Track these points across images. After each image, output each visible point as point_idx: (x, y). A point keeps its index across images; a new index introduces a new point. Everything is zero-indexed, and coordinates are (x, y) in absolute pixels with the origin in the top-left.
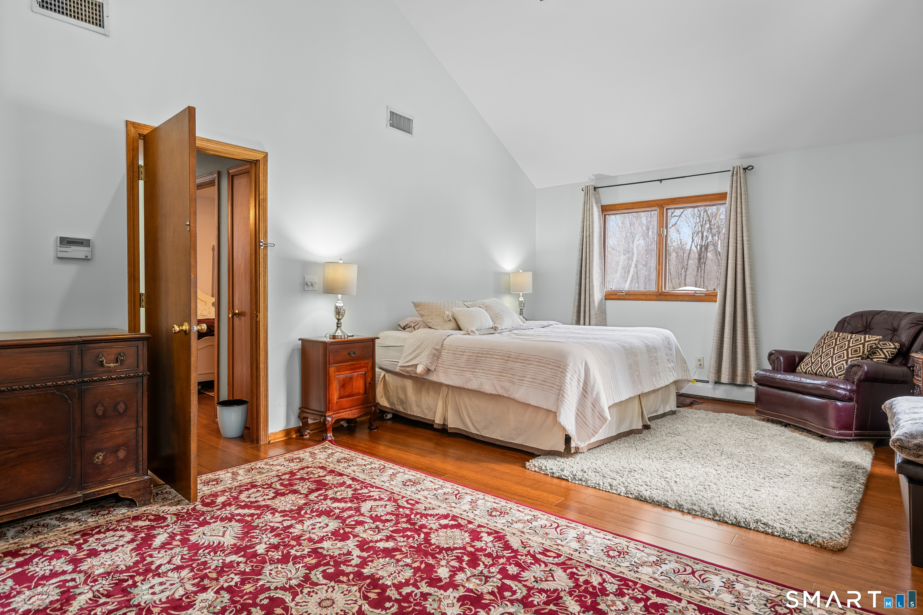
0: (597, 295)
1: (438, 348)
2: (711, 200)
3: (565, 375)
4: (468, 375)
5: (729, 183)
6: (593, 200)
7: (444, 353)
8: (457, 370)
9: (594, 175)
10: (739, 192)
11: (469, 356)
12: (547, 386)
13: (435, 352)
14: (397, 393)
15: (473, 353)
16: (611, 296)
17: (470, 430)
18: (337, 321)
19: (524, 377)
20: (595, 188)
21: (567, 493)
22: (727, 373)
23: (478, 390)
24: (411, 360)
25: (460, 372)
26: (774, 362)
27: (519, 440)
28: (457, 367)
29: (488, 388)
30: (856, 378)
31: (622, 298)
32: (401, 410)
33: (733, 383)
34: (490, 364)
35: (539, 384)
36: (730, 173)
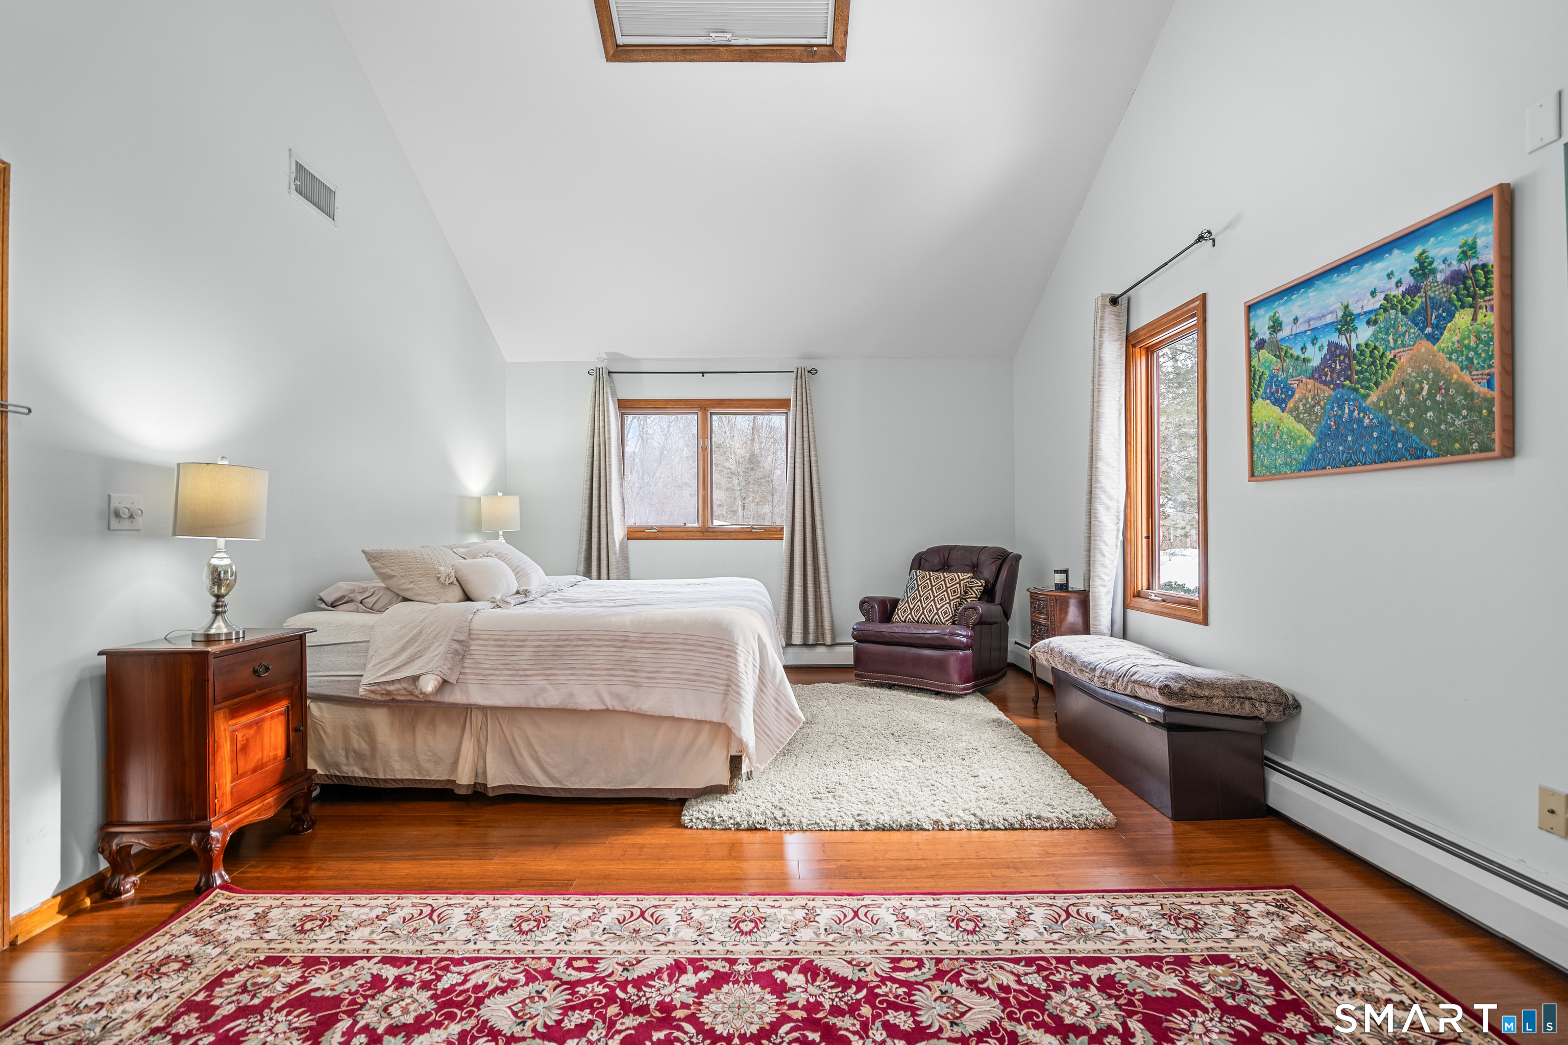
0: (618, 533)
1: (462, 639)
3: (736, 660)
4: (538, 681)
5: (793, 387)
6: (608, 390)
7: (474, 646)
8: (511, 675)
9: (607, 353)
10: (804, 400)
11: (539, 646)
12: (701, 681)
13: (457, 646)
14: (347, 739)
15: (546, 640)
16: (634, 534)
17: (538, 782)
18: (214, 600)
19: (658, 672)
20: (610, 372)
21: (734, 851)
22: (800, 631)
23: (561, 707)
24: (398, 668)
25: (517, 678)
26: (868, 612)
27: (643, 782)
28: (510, 670)
29: (586, 700)
30: (971, 622)
31: (653, 536)
32: (358, 773)
33: (805, 645)
34: (587, 657)
35: (688, 680)
36: (794, 375)
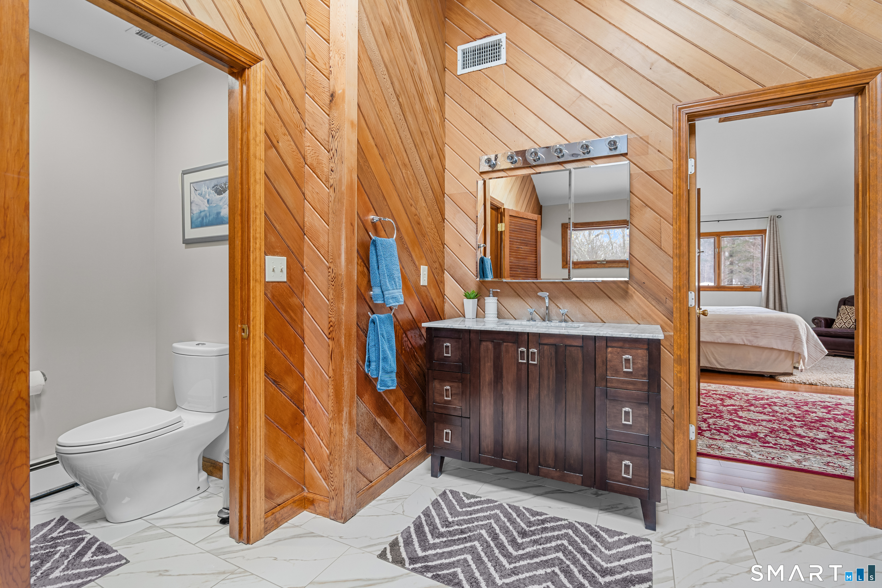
2: (752, 234)
4: (718, 334)
5: (769, 224)
10: (775, 230)
12: (783, 337)
19: (765, 333)
26: (817, 323)
27: (757, 369)
34: (737, 328)
35: (778, 337)
36: (769, 219)
